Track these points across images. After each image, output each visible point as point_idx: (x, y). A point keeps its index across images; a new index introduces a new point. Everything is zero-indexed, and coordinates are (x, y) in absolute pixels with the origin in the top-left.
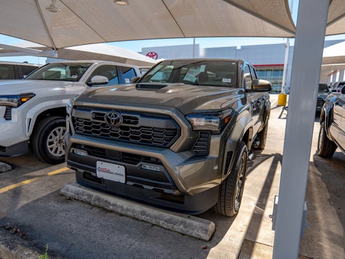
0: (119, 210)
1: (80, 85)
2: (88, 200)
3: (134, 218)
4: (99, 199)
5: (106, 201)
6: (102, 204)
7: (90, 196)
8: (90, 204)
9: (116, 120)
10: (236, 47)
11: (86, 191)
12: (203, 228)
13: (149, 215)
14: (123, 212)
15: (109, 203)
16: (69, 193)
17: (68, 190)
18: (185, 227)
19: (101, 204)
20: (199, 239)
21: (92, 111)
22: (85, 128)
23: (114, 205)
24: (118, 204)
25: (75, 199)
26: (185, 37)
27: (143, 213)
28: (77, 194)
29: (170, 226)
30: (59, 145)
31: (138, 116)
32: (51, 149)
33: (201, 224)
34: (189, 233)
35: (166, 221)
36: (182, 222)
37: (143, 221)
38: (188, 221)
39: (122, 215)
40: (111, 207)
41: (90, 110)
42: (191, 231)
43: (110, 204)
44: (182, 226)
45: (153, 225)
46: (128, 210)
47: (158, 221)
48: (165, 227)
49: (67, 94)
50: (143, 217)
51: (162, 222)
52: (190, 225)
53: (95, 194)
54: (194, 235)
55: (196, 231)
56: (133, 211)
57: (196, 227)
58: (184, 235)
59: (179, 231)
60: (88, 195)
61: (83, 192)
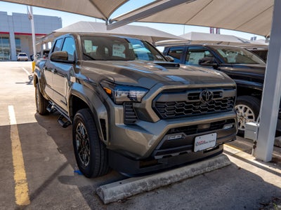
0: (176, 179)
2: (144, 189)
3: (189, 178)
4: (154, 182)
5: (161, 179)
7: (143, 184)
8: (147, 191)
11: (135, 182)
13: (197, 170)
14: (180, 179)
15: (165, 179)
17: (113, 194)
18: (219, 163)
19: (159, 184)
21: (188, 93)
22: (177, 110)
23: (170, 178)
24: (172, 175)
27: (193, 170)
28: (129, 191)
31: (222, 90)
35: (209, 166)
36: (216, 161)
37: (195, 176)
40: (169, 181)
42: (223, 164)
44: (217, 164)
45: (203, 174)
46: (182, 175)
47: (204, 169)
50: (195, 173)
51: (207, 168)
53: (146, 180)
56: (186, 173)
60: (141, 184)
61: (134, 185)
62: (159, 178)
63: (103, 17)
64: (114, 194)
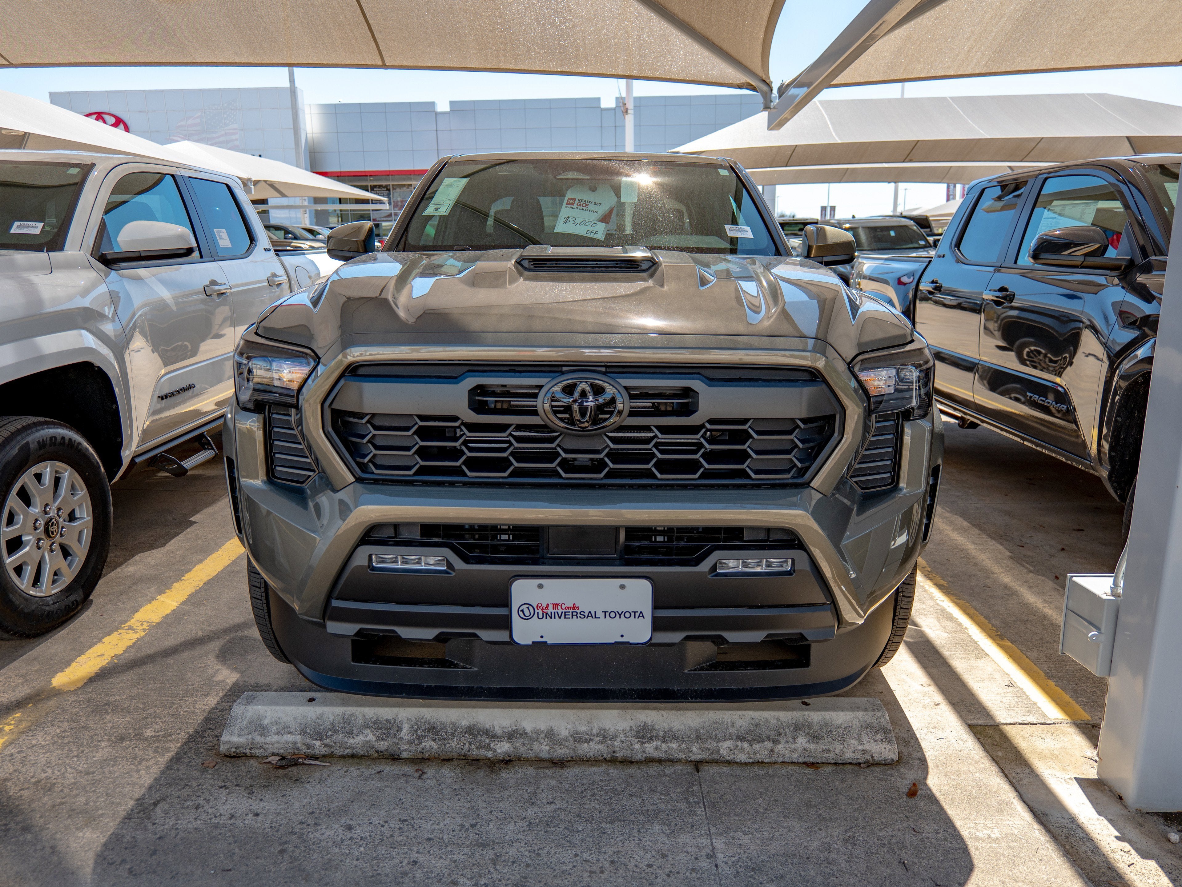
0: (543, 749)
1: (70, 266)
2: (382, 745)
3: (613, 761)
4: (433, 730)
5: (471, 730)
6: (454, 746)
7: (387, 728)
8: (394, 758)
9: (600, 409)
10: (433, 104)
11: (358, 711)
12: (871, 726)
13: (670, 736)
14: (561, 752)
15: (488, 733)
16: (273, 738)
17: (260, 728)
18: (815, 738)
20: (871, 764)
21: (471, 382)
22: (423, 453)
23: (511, 735)
24: (528, 726)
25: (314, 757)
26: (384, 66)
27: (647, 734)
28: (319, 735)
29: (761, 750)
30: (45, 543)
31: (696, 384)
32: (19, 570)
33: (860, 714)
34: (831, 756)
35: (741, 738)
36: (797, 727)
37: (649, 761)
38: (816, 717)
39: (559, 764)
40: (503, 748)
41: (454, 379)
42: (838, 747)
43: (495, 737)
44: (802, 741)
45: (697, 765)
46: (578, 738)
47: (710, 744)
48: (742, 757)
49: (49, 309)
50: (650, 749)
51: (729, 744)
52: (828, 729)
53: (407, 713)
54: (849, 755)
55: (854, 742)
56: (603, 736)
57: (848, 729)
58: (814, 765)
59: (795, 757)
60: (375, 725)
61: (346, 720)
62: (465, 723)
63: (744, 78)
64: (263, 730)
